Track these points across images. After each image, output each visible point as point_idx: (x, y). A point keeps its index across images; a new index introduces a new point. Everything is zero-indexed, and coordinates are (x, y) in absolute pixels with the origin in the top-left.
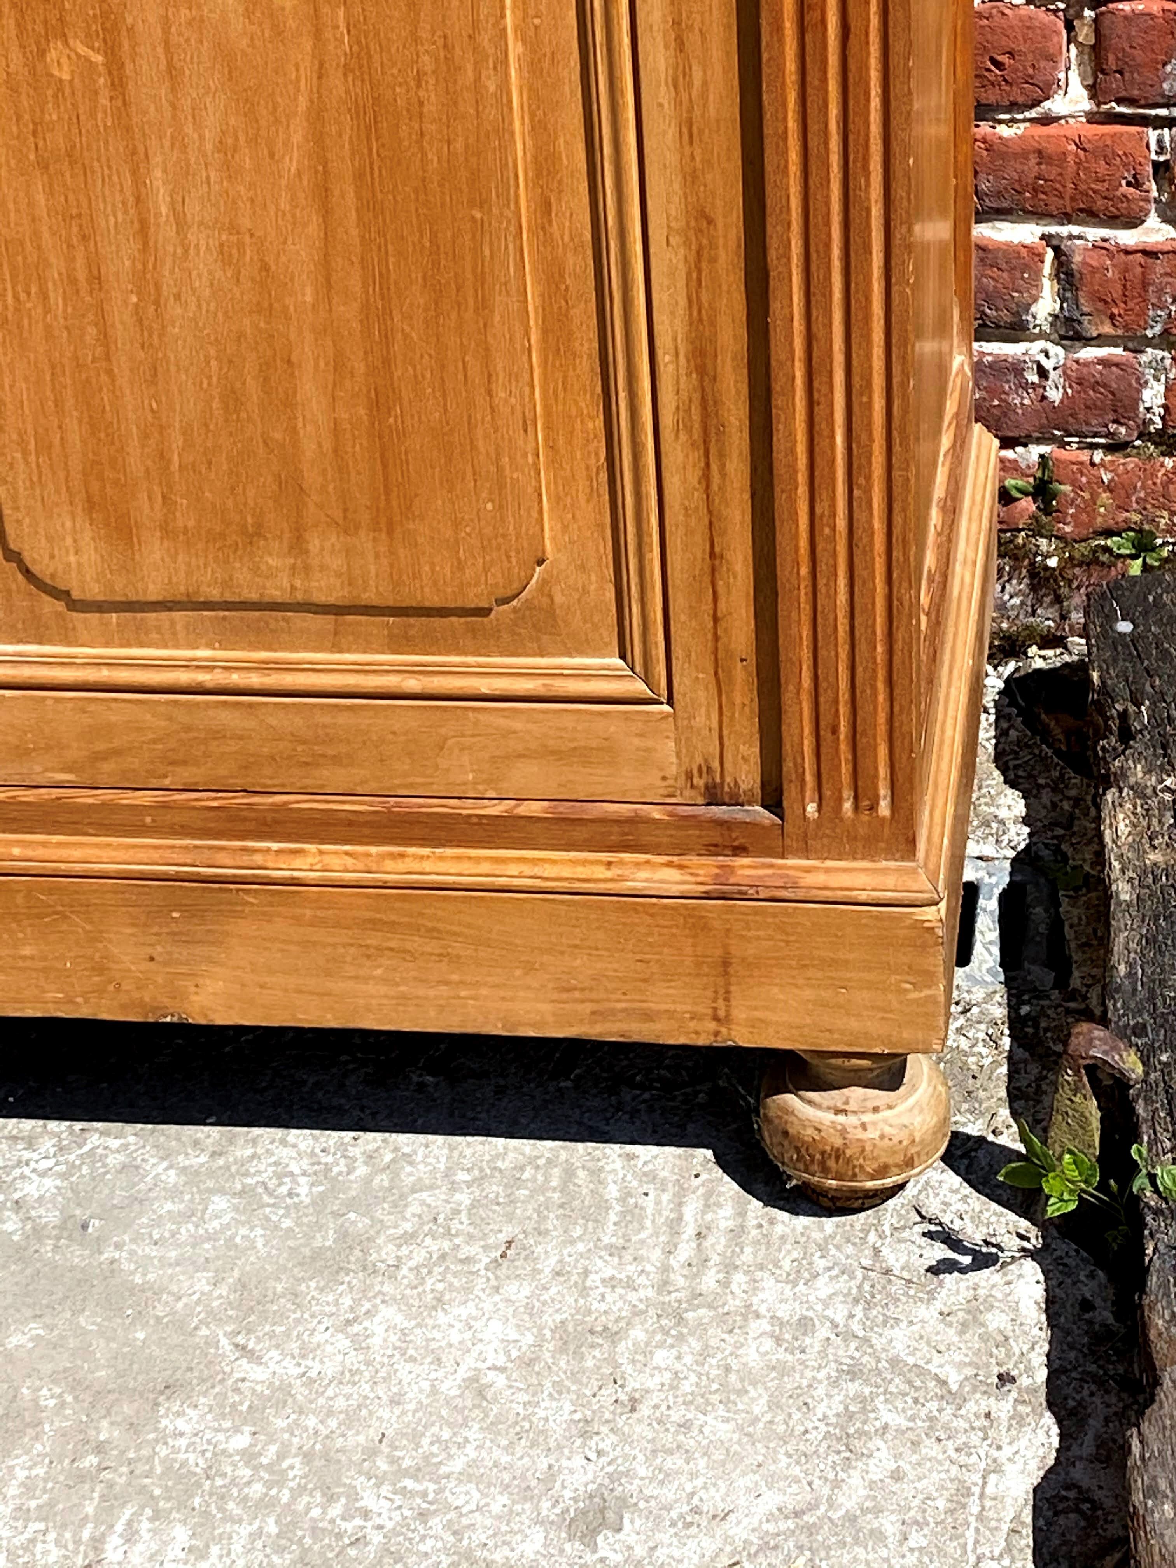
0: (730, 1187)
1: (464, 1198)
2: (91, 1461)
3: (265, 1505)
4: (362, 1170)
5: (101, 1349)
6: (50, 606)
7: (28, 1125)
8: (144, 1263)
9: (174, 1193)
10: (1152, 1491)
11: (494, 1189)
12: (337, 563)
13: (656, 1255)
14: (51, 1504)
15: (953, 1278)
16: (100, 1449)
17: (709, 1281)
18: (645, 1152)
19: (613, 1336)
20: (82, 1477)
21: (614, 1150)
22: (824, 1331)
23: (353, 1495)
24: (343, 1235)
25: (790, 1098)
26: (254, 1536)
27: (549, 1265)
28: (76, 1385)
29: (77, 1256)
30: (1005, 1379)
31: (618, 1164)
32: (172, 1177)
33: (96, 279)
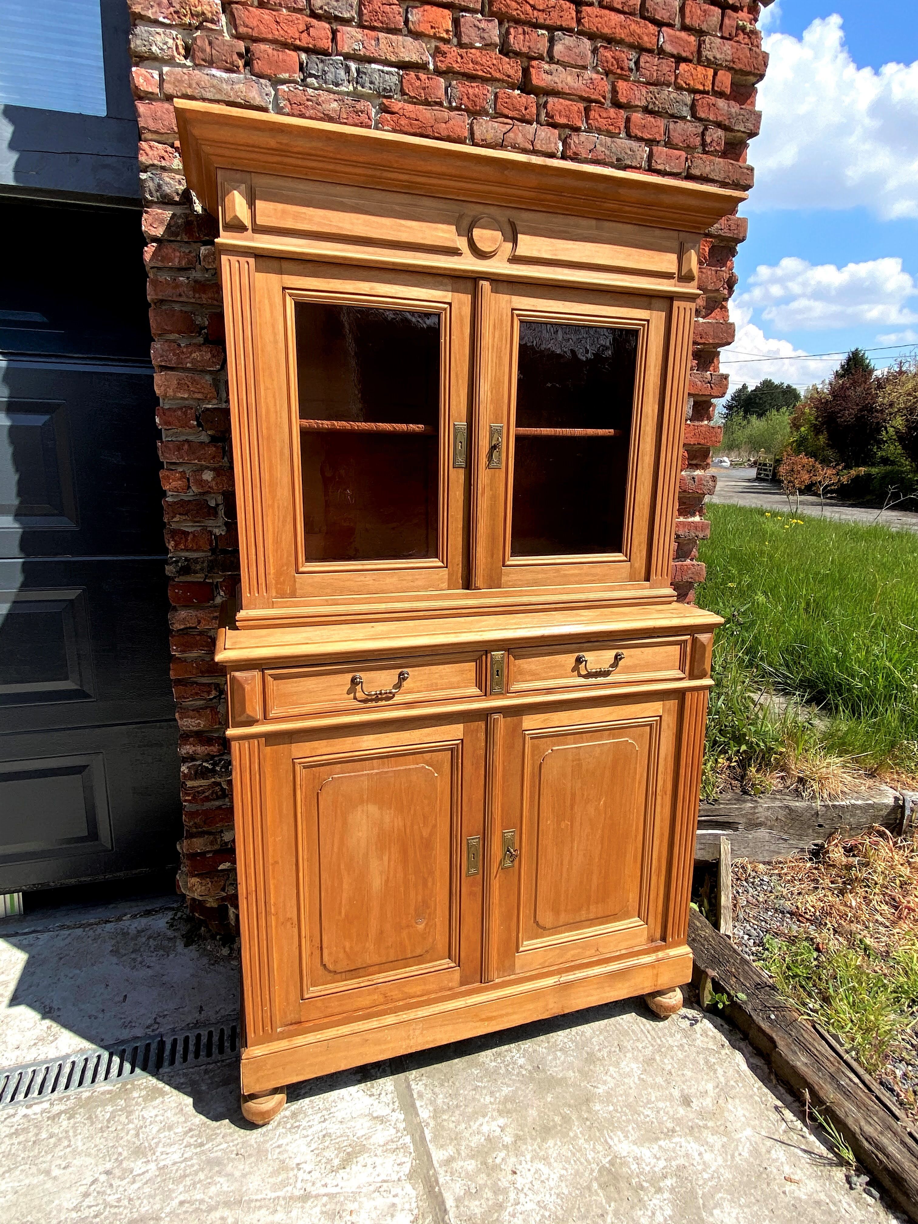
0: (644, 1020)
1: (601, 1037)
2: (588, 1123)
3: (628, 1121)
4: (578, 1038)
5: (567, 1096)
6: (540, 930)
7: (506, 1047)
8: (556, 1072)
9: (548, 1054)
10: (793, 1061)
11: (606, 1034)
12: (594, 910)
13: (644, 1039)
14: (590, 1136)
15: (695, 1026)
16: (587, 1119)
17: (658, 1041)
18: (624, 1016)
19: (654, 1059)
20: (590, 1128)
21: (618, 1018)
22: (686, 1046)
23: (643, 1113)
24: (588, 1053)
25: (659, 998)
26: (633, 1128)
27: (629, 1047)
28: (570, 1106)
29: (542, 1075)
30: (723, 1045)
31: (621, 1021)
32: (544, 1050)
33: (562, 864)
